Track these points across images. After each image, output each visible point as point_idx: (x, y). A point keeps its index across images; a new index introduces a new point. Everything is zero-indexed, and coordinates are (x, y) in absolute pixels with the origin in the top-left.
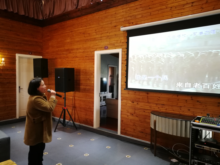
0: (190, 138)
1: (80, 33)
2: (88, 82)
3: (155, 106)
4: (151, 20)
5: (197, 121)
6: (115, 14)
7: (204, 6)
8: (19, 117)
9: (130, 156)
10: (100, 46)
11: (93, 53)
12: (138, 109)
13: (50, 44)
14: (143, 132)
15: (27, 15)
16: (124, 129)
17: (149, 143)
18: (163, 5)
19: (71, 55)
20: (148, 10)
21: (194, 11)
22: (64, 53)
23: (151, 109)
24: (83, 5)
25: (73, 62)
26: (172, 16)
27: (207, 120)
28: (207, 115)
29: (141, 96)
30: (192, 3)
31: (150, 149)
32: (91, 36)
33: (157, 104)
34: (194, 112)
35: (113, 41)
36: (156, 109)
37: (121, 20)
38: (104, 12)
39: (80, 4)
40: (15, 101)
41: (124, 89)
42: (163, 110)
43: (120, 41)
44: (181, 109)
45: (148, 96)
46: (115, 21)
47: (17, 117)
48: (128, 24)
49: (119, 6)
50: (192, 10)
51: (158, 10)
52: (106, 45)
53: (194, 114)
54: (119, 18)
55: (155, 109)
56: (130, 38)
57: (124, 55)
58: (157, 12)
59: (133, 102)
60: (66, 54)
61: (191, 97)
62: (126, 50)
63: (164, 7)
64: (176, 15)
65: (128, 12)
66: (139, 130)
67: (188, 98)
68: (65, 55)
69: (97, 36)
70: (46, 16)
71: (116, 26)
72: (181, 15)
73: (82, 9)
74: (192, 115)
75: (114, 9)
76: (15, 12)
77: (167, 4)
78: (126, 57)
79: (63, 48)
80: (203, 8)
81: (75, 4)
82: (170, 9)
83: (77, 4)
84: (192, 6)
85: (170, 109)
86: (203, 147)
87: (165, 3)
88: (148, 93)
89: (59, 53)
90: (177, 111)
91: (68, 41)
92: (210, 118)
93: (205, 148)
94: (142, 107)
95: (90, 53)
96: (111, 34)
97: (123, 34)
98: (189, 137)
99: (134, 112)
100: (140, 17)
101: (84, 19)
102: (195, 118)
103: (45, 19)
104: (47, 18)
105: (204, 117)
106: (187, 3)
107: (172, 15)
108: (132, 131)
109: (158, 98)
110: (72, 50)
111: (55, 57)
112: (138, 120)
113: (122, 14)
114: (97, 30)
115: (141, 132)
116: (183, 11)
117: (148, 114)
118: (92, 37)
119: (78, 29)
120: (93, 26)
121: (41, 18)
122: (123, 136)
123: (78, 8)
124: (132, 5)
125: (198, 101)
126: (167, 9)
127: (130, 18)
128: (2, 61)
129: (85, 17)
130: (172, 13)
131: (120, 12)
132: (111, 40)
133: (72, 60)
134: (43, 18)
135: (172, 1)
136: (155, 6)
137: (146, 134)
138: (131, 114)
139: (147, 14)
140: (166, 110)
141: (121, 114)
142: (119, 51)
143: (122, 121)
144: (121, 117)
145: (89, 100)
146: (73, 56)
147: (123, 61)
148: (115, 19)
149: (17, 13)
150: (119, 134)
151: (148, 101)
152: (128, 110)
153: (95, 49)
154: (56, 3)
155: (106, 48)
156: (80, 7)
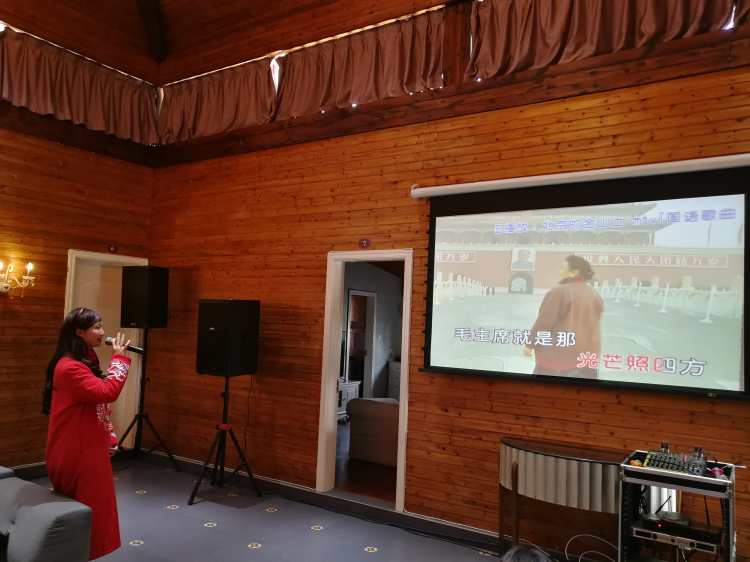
1: (283, 196)
2: (303, 345)
3: (513, 421)
4: (500, 172)
5: (637, 462)
6: (395, 147)
7: (645, 148)
11: (322, 256)
12: (461, 432)
13: (178, 222)
14: (474, 502)
15: (112, 131)
16: (417, 494)
17: (495, 535)
18: (534, 135)
19: (248, 258)
20: (493, 145)
21: (619, 158)
22: (227, 252)
23: (500, 431)
24: (295, 115)
25: (255, 281)
26: (560, 167)
28: (663, 447)
29: (472, 390)
30: (615, 137)
32: (317, 206)
33: (517, 417)
34: (624, 439)
35: (385, 224)
36: (517, 431)
37: (411, 167)
38: (360, 138)
39: (283, 108)
41: (420, 370)
42: (536, 433)
43: (408, 225)
44: (587, 431)
45: (491, 393)
46: (392, 168)
48: (433, 181)
49: (406, 127)
50: (612, 154)
51: (522, 148)
52: (364, 237)
53: (625, 446)
54: (407, 159)
55: (513, 432)
56: (438, 219)
57: (418, 269)
58: (520, 151)
59: (446, 411)
60: (233, 256)
61: (618, 397)
62: (426, 253)
63: (538, 140)
64: (571, 164)
65: (434, 145)
66: (465, 495)
67: (609, 398)
68: (227, 260)
69: (337, 208)
70: (167, 136)
71: (396, 182)
72: (586, 166)
73: (290, 124)
74: (621, 448)
75: (392, 133)
76: (77, 123)
77: (547, 132)
78: (426, 272)
79: (224, 236)
80: (642, 153)
81: (269, 109)
82: (554, 146)
83: (274, 108)
84: (614, 144)
85: (557, 432)
86: (655, 536)
87: (540, 129)
88: (490, 384)
89: (207, 252)
90: (578, 437)
91: (241, 215)
92: (670, 455)
93: (660, 537)
94: (472, 424)
95: (313, 256)
96: (380, 205)
97: (418, 206)
98: (613, 512)
99: (448, 442)
100: (470, 161)
101: (297, 155)
102: (631, 456)
103: (164, 143)
104: (172, 142)
105: (653, 451)
106: (601, 136)
107: (560, 165)
108: (443, 499)
109: (522, 398)
110: (253, 243)
111: (192, 263)
112: (462, 464)
113: (417, 148)
114: (338, 191)
115: (468, 502)
116: (589, 155)
117: (492, 444)
118: (320, 210)
119: (275, 182)
120: (323, 177)
121: (152, 140)
122: (412, 514)
123: (278, 119)
124: (446, 126)
125: (636, 408)
127: (439, 161)
128: (25, 273)
129: (302, 149)
130: (561, 159)
131: (408, 142)
132: (379, 223)
133: (252, 277)
134: (160, 139)
135: (561, 125)
136: (512, 135)
137: (483, 509)
138: (438, 446)
139: (489, 154)
140: (545, 432)
141: (407, 447)
142: (405, 254)
143: (409, 468)
144: (408, 457)
145: (303, 401)
146: (257, 264)
147: (415, 287)
148: (394, 161)
149: (83, 126)
150: (399, 509)
151: (491, 407)
152: (428, 434)
153: (328, 247)
154: (206, 99)
155: (364, 244)
156: (283, 119)
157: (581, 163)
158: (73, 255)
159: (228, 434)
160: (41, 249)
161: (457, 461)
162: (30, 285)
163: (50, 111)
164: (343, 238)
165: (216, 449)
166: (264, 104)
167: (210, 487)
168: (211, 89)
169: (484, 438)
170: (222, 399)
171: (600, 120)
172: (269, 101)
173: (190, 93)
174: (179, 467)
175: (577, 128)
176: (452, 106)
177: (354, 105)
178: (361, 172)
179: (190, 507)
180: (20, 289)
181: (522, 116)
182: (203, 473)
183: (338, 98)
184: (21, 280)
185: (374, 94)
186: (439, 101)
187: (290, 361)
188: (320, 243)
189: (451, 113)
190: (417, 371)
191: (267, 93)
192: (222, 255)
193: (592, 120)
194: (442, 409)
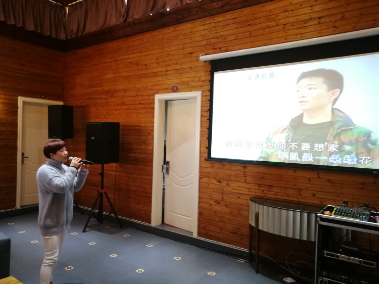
0: (315, 242)
1: (131, 64)
2: (143, 146)
3: (257, 188)
4: (251, 44)
5: (328, 212)
6: (191, 32)
7: (338, 24)
8: (21, 207)
9: (214, 273)
11: (152, 97)
12: (228, 194)
13: (78, 81)
14: (235, 233)
15: (39, 31)
16: (204, 228)
17: (247, 250)
18: (271, 20)
19: (113, 100)
20: (246, 28)
21: (321, 31)
22: (103, 96)
23: (250, 193)
24: (136, 17)
25: (117, 112)
26: (286, 39)
27: (344, 211)
28: (344, 204)
29: (234, 170)
30: (320, 18)
31: (248, 261)
32: (149, 69)
33: (260, 185)
34: (321, 198)
35: (186, 78)
36: (259, 194)
37: (200, 43)
38: (172, 29)
39: (130, 14)
40: (15, 178)
41: (206, 160)
42: (271, 195)
43: (199, 77)
44: (300, 194)
45: (245, 172)
46: (190, 45)
47: (18, 207)
48: (212, 51)
49: (197, 20)
50: (318, 29)
51: (263, 29)
52: (175, 85)
53: (322, 202)
54: (198, 39)
55: (257, 194)
57: (204, 102)
58: (261, 31)
59: (220, 182)
60: (106, 99)
61: (318, 174)
62: (209, 93)
63: (273, 23)
64: (293, 36)
65: (213, 30)
66: (231, 229)
67: (313, 175)
68: (103, 101)
69: (160, 69)
70: (71, 34)
71: (192, 53)
72: (302, 37)
73: (134, 23)
74: (320, 203)
75: (190, 24)
76: (19, 26)
77: (278, 18)
78: (209, 105)
79: (101, 88)
80: (336, 27)
81: (122, 14)
82: (283, 26)
83: (125, 14)
84: (319, 22)
85: (281, 194)
86: (338, 256)
87: (274, 16)
88: (245, 167)
89: (93, 97)
90: (294, 197)
91: (109, 76)
92: (348, 208)
93: (341, 257)
94: (235, 189)
95: (147, 97)
96: (183, 66)
97: (204, 66)
98: (313, 240)
99: (221, 199)
100: (233, 38)
101: (138, 40)
102: (325, 208)
103: (69, 38)
104: (73, 37)
105: (338, 206)
106: (311, 19)
107: (286, 37)
108: (218, 231)
109: (262, 175)
110: (116, 91)
111: (85, 104)
112: (229, 212)
113: (203, 33)
115: (232, 233)
116: (304, 31)
117: (245, 201)
118: (150, 71)
119: (126, 57)
120: (152, 52)
121: (62, 37)
122: (202, 239)
123: (127, 21)
124: (220, 18)
126: (278, 27)
127: (216, 39)
129: (140, 37)
130: (287, 34)
131: (199, 29)
132: (183, 77)
133: (115, 110)
134: (67, 36)
135: (287, 13)
136: (258, 21)
137: (240, 236)
138: (216, 201)
139: (245, 34)
140: (276, 194)
141: (199, 202)
142: (197, 95)
143: (200, 214)
144: (200, 208)
145: (144, 177)
146: (118, 103)
147: (203, 113)
148: (190, 41)
149: (22, 28)
150: (195, 235)
151: (245, 180)
152: (210, 195)
153: (155, 91)
154: (90, 11)
155: (175, 90)
156: (130, 20)
157: (298, 36)
158: (21, 100)
159: (104, 195)
160: (3, 96)
161: (226, 210)
163: (3, 19)
164: (163, 86)
166: (120, 13)
167: (97, 223)
168: (93, 6)
169: (241, 197)
170: (100, 176)
171: (310, 8)
172: (123, 11)
173: (82, 9)
175: (296, 15)
176: (223, 6)
177: (168, 10)
178: (172, 48)
181: (264, 9)
182: (92, 215)
183: (159, 7)
185: (179, 2)
186: (215, 4)
187: (137, 155)
189: (223, 10)
190: (203, 160)
191: (121, 6)
192: (101, 98)
193: (306, 9)
194: (218, 181)
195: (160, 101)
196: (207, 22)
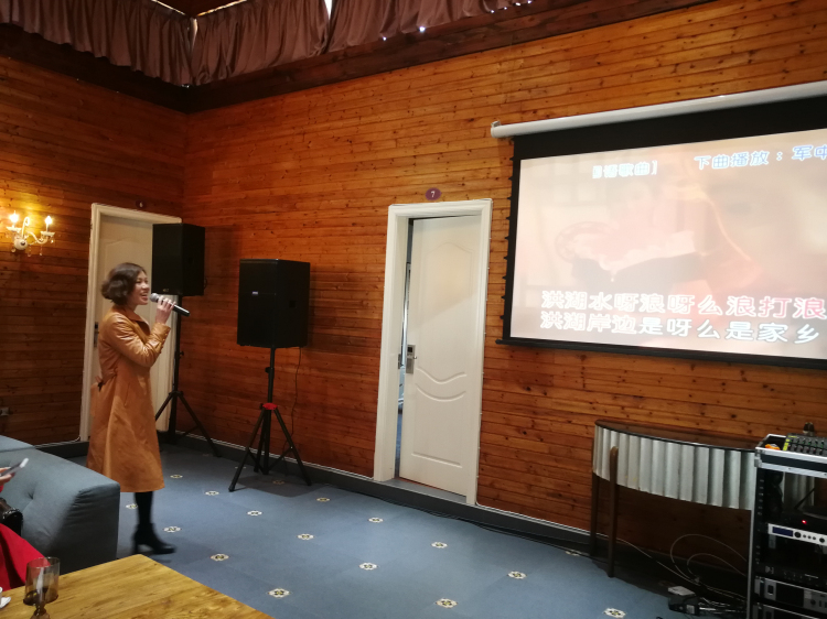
1: (336, 140)
2: (359, 314)
3: (610, 401)
4: (601, 103)
6: (472, 77)
7: (791, 65)
9: (523, 575)
10: (408, 188)
11: (381, 211)
12: (547, 414)
13: (215, 175)
14: (560, 495)
15: (139, 68)
16: (492, 485)
17: (585, 532)
18: (647, 55)
19: (295, 215)
20: (593, 70)
21: (755, 80)
22: (270, 208)
23: (594, 412)
24: (351, 44)
25: (304, 241)
26: (678, 94)
28: (806, 431)
29: (560, 365)
30: (752, 52)
31: (587, 554)
32: (377, 151)
33: (615, 396)
34: (749, 423)
35: (459, 170)
36: (614, 413)
37: (492, 100)
38: (429, 69)
39: (337, 36)
41: (498, 342)
42: (639, 416)
43: (487, 171)
44: (703, 414)
45: (584, 368)
46: (469, 103)
47: (83, 437)
48: (518, 116)
49: (486, 53)
50: (747, 76)
51: (630, 72)
52: (433, 186)
53: (750, 432)
54: (485, 92)
55: (609, 414)
56: (524, 163)
57: (498, 222)
58: (625, 78)
59: (529, 389)
60: (278, 213)
61: (742, 372)
62: (508, 204)
63: (651, 62)
64: (693, 89)
65: (519, 74)
66: (550, 487)
67: (732, 374)
68: (272, 217)
69: (401, 153)
70: (202, 75)
71: (472, 120)
72: (712, 91)
73: (345, 55)
74: (745, 433)
75: (468, 61)
76: (98, 55)
77: (663, 51)
78: (508, 227)
79: (267, 190)
80: (787, 72)
81: (320, 38)
82: (672, 68)
83: (326, 37)
84: (750, 61)
85: (664, 414)
86: (798, 535)
87: (654, 47)
88: (583, 357)
89: (248, 208)
90: (689, 420)
91: (288, 165)
92: (815, 439)
93: (805, 536)
94: (560, 404)
95: (372, 211)
96: (453, 148)
97: (499, 147)
99: (530, 425)
100: (564, 91)
101: (353, 92)
102: (764, 440)
103: (198, 83)
104: (208, 81)
105: (793, 434)
106: (733, 53)
107: (679, 91)
108: (523, 491)
109: (623, 375)
110: (301, 198)
111: (231, 222)
112: (547, 452)
113: (498, 78)
114: (402, 133)
115: (553, 495)
116: (716, 78)
117: (583, 429)
118: (380, 156)
119: (327, 125)
120: (384, 117)
121: (185, 80)
122: (486, 508)
123: (331, 51)
124: (535, 50)
126: (660, 70)
127: (526, 93)
128: (44, 229)
129: (359, 85)
130: (681, 84)
131: (491, 71)
132: (452, 169)
133: (298, 236)
134: (194, 79)
135: (681, 42)
136: (618, 57)
137: (571, 502)
138: (518, 429)
139: (589, 82)
140: (650, 415)
141: (482, 431)
142: (483, 206)
143: (483, 455)
144: (482, 443)
145: (359, 378)
146: (305, 222)
147: (494, 244)
148: (471, 94)
149: (105, 60)
150: (471, 501)
151: (584, 385)
152: (506, 416)
153: (389, 199)
154: (246, 30)
155: (433, 195)
156: (336, 50)
157: (705, 89)
158: (96, 210)
159: (274, 416)
160: (61, 202)
161: (542, 447)
162: (49, 242)
163: (68, 40)
165: (259, 432)
166: (314, 34)
167: (253, 474)
168: (253, 19)
169: (574, 421)
170: (267, 374)
171: (732, 32)
172: (321, 29)
173: (228, 24)
174: (219, 452)
175: (702, 44)
176: (542, 25)
177: (422, 29)
179: (231, 494)
180: (38, 246)
181: (632, 32)
182: (245, 458)
183: (402, 23)
184: (39, 236)
185: (446, 16)
186: (526, 19)
187: (344, 333)
188: (380, 195)
189: (542, 33)
190: (494, 344)
191: (318, 20)
192: (265, 212)
193: (722, 33)
194: (524, 388)
195: (399, 218)
196: (508, 57)
